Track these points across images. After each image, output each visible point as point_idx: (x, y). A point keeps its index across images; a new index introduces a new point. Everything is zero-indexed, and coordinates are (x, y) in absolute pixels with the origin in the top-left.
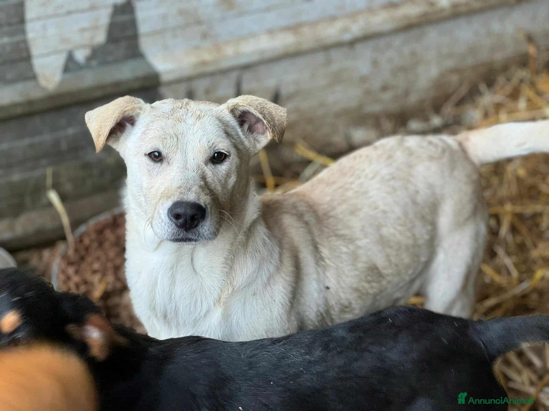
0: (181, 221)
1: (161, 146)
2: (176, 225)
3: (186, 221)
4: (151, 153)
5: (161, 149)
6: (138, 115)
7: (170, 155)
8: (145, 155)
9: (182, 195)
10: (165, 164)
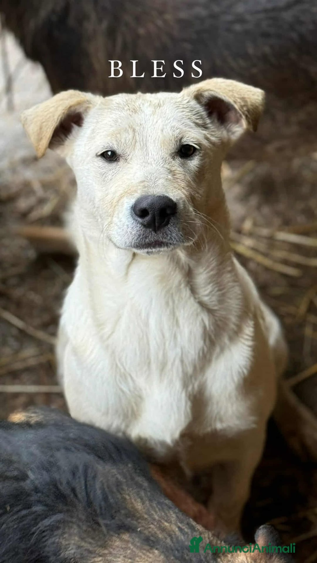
0: (148, 218)
1: (115, 143)
2: (142, 224)
3: (153, 219)
4: (104, 153)
5: (115, 148)
6: (87, 110)
7: (128, 151)
8: (97, 156)
9: (146, 189)
10: (121, 163)
